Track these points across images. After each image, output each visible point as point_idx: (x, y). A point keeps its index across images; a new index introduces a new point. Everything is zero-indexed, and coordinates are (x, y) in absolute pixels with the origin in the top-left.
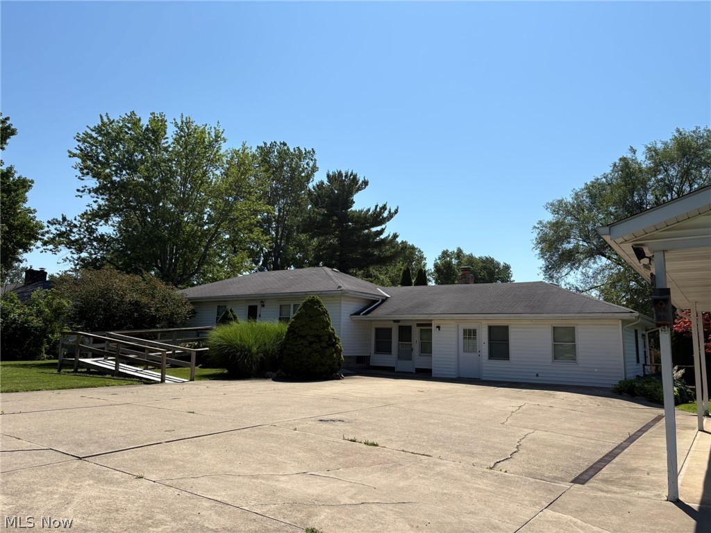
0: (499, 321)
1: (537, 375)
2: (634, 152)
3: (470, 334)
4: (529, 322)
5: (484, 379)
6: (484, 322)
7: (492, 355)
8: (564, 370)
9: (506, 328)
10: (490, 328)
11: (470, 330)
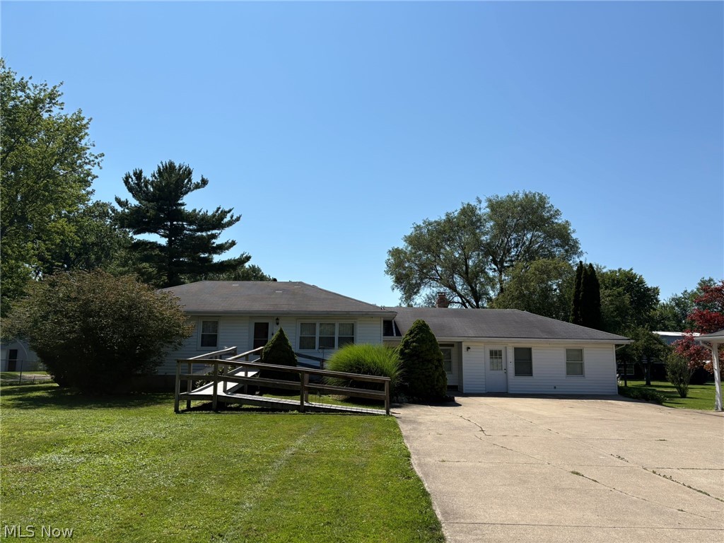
0: (524, 343)
1: (555, 388)
2: (480, 202)
3: (495, 354)
4: (548, 345)
5: (511, 392)
6: (510, 345)
7: (518, 372)
8: (575, 383)
9: (530, 350)
10: (516, 349)
11: (496, 352)
